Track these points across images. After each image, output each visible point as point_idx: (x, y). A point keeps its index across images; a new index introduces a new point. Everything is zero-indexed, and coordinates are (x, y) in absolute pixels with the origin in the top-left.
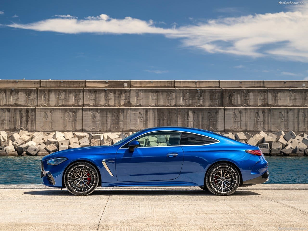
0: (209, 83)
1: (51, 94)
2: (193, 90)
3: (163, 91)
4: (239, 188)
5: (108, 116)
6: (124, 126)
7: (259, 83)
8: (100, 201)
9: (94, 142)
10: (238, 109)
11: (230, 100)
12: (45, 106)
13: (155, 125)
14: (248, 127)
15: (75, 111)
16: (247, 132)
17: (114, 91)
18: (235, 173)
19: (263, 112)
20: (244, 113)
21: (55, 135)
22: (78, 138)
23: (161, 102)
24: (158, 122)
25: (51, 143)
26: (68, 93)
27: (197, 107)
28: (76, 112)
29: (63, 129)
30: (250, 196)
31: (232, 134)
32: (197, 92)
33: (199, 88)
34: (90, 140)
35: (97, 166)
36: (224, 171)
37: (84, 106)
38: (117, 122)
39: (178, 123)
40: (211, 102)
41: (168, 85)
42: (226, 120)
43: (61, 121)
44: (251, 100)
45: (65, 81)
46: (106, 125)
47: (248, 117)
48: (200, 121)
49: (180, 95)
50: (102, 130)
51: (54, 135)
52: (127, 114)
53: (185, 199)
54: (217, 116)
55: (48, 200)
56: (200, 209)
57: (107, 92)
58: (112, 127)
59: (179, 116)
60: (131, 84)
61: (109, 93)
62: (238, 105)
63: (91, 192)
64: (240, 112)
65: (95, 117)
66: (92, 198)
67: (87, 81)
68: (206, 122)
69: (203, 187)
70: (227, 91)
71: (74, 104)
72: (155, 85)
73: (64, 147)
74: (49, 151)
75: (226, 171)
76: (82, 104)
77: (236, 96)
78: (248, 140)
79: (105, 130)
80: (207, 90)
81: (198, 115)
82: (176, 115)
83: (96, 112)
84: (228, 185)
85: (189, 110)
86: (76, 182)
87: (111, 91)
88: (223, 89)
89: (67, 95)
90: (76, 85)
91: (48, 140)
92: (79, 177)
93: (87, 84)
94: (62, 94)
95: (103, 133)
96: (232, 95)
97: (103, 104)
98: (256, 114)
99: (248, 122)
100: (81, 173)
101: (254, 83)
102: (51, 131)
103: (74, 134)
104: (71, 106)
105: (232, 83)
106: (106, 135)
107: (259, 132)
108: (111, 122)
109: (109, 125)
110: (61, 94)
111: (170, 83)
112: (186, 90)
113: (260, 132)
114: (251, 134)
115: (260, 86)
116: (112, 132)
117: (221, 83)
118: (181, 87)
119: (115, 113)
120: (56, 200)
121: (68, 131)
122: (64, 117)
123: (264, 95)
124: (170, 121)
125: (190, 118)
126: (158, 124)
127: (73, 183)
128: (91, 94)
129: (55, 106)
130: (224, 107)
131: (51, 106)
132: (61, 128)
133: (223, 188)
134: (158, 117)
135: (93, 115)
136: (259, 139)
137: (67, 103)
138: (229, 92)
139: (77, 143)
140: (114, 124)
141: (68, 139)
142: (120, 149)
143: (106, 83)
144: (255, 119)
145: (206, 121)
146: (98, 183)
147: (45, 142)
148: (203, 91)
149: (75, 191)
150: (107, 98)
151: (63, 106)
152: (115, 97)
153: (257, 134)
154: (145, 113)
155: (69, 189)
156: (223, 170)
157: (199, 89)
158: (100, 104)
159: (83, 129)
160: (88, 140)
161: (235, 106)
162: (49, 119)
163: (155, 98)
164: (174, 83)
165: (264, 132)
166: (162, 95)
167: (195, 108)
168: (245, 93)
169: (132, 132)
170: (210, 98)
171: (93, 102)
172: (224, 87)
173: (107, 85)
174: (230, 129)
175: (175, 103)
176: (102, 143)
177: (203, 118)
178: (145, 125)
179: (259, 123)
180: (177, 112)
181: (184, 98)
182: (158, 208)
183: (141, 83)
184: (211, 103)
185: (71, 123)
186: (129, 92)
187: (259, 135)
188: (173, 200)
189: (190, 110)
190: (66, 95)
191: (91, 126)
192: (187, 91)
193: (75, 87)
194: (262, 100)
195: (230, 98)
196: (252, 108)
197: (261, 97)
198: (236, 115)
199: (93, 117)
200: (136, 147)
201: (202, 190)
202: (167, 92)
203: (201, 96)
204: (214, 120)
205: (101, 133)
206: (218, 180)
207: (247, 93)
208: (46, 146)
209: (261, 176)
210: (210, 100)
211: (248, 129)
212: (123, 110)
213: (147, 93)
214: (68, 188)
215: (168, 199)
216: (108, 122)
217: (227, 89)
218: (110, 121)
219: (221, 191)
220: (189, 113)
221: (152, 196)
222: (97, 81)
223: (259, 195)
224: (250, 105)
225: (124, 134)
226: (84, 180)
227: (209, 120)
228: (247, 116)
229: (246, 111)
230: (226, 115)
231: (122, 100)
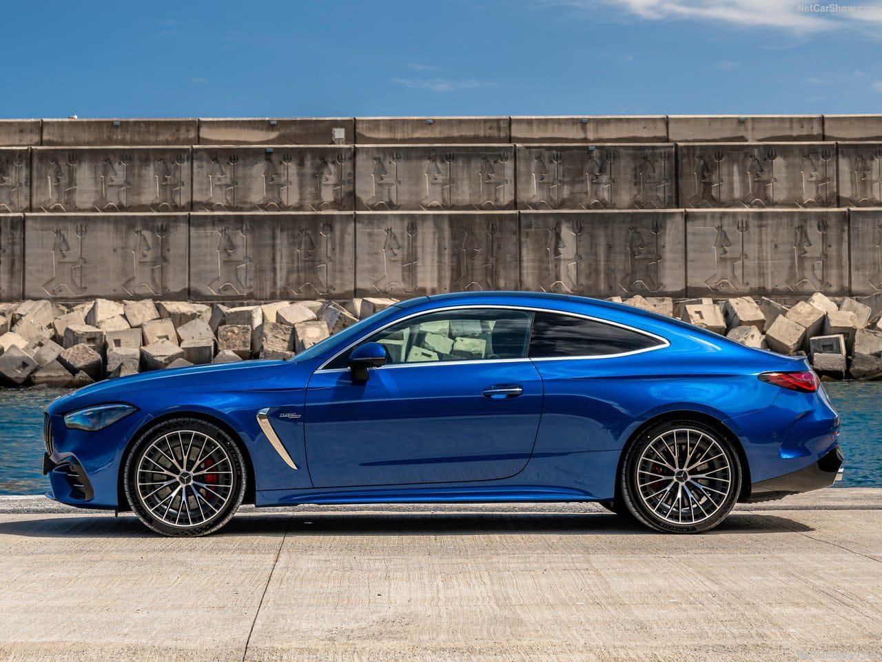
0: (631, 125)
1: (80, 167)
2: (575, 151)
3: (469, 155)
4: (737, 505)
5: (278, 242)
6: (334, 278)
7: (805, 125)
8: (251, 557)
9: (230, 334)
10: (734, 214)
11: (704, 183)
12: (57, 209)
13: (443, 273)
14: (770, 279)
15: (163, 228)
16: (765, 296)
17: (300, 156)
18: (724, 453)
19: (821, 224)
20: (753, 229)
21: (93, 310)
22: (173, 321)
23: (464, 193)
24: (452, 262)
25: (79, 340)
26: (137, 163)
27: (588, 208)
28: (166, 231)
29: (120, 291)
30: (777, 534)
31: (715, 302)
32: (590, 158)
33: (594, 141)
34: (215, 329)
35: (240, 433)
36: (684, 447)
37: (195, 207)
38: (311, 263)
39: (525, 264)
40: (639, 191)
41: (489, 133)
42: (690, 256)
43: (114, 262)
44: (778, 185)
45: (127, 123)
46: (272, 274)
47: (769, 243)
48: (602, 257)
49: (528, 167)
50: (258, 294)
51: (89, 313)
52: (346, 236)
53: (550, 547)
54: (659, 241)
55: (68, 557)
56: (600, 588)
57: (275, 158)
58: (291, 281)
59: (528, 240)
60: (357, 130)
61: (281, 163)
62: (734, 200)
63: (221, 525)
64: (740, 225)
65: (233, 247)
66: (221, 545)
67: (205, 122)
68: (621, 262)
69: (612, 504)
70: (694, 154)
71: (158, 201)
72: (440, 132)
73: (124, 354)
74: (72, 366)
75: (692, 446)
76: (188, 203)
77: (724, 169)
78: (770, 325)
79: (268, 292)
80: (622, 150)
81: (592, 236)
82: (514, 238)
83: (238, 229)
84: (701, 496)
85: (563, 222)
86: (168, 487)
87: (287, 155)
88: (679, 144)
89: (136, 172)
90: (166, 135)
91: (67, 329)
92: (177, 472)
93: (205, 133)
94: (116, 166)
95: (260, 304)
96: (710, 168)
97: (262, 202)
98: (796, 234)
99: (769, 262)
100: (185, 458)
101: (787, 125)
102: (79, 296)
103: (159, 308)
104: (150, 211)
105: (710, 125)
106: (272, 310)
107: (807, 296)
108: (287, 263)
109: (281, 275)
110: (113, 167)
111: (495, 125)
112: (549, 149)
113: (811, 294)
114: (780, 302)
115: (809, 133)
116: (293, 300)
117: (671, 126)
118: (533, 140)
119: (304, 233)
120: (98, 557)
121: (138, 298)
122: (123, 248)
123: (825, 165)
124: (497, 260)
125: (564, 246)
126: (452, 270)
127: (156, 493)
128: (218, 165)
129: (94, 210)
130: (683, 210)
131: (80, 210)
132: (115, 285)
133: (683, 506)
134: (454, 247)
135: (224, 242)
136: (810, 319)
137: (134, 200)
138: (701, 157)
139: (170, 338)
140: (298, 271)
141: (139, 324)
142: (319, 371)
143: (269, 126)
144: (792, 252)
145: (623, 258)
146: (243, 493)
147: (59, 335)
148: (609, 155)
149: (163, 520)
150: (273, 180)
151: (121, 208)
152: (301, 175)
153: (801, 303)
154: (406, 231)
155: (143, 513)
156: (680, 445)
157: (596, 147)
158: (249, 200)
159: (192, 290)
160: (209, 329)
161: (724, 203)
162: (73, 255)
163: (440, 178)
164: (506, 125)
165: (826, 294)
166: (466, 170)
167: (582, 211)
168: (756, 159)
169: (363, 300)
170: (635, 176)
171: (226, 194)
172: (684, 138)
173: (273, 135)
174: (705, 285)
175: (513, 197)
176: (256, 337)
177: (610, 247)
178: (406, 273)
179: (807, 264)
180: (520, 227)
181: (542, 179)
182: (454, 581)
183: (391, 125)
184: (639, 194)
185: (147, 269)
186: (350, 158)
187: (808, 306)
188: (505, 551)
189: (566, 221)
190: (129, 170)
191: (218, 278)
192: (554, 152)
193: (164, 144)
194: (817, 182)
195: (704, 177)
196: (784, 213)
197: (814, 173)
198: (726, 236)
199: (227, 247)
200: (374, 366)
201: (608, 512)
202: (485, 158)
203: (602, 171)
204: (650, 256)
205: (256, 305)
206: (664, 478)
207: (765, 160)
208: (63, 349)
209: (817, 465)
210: (635, 184)
211: (769, 287)
212: (329, 222)
213: (414, 163)
214: (140, 509)
215: (487, 548)
216: (278, 266)
217: (693, 147)
218: (285, 260)
219: (677, 518)
220: (560, 231)
221: (433, 537)
222: (238, 121)
223: (810, 532)
224: (776, 199)
225: (334, 306)
226: (196, 483)
227: (633, 254)
228: (764, 237)
229: (760, 223)
230: (689, 238)
231: (327, 185)
